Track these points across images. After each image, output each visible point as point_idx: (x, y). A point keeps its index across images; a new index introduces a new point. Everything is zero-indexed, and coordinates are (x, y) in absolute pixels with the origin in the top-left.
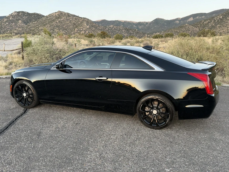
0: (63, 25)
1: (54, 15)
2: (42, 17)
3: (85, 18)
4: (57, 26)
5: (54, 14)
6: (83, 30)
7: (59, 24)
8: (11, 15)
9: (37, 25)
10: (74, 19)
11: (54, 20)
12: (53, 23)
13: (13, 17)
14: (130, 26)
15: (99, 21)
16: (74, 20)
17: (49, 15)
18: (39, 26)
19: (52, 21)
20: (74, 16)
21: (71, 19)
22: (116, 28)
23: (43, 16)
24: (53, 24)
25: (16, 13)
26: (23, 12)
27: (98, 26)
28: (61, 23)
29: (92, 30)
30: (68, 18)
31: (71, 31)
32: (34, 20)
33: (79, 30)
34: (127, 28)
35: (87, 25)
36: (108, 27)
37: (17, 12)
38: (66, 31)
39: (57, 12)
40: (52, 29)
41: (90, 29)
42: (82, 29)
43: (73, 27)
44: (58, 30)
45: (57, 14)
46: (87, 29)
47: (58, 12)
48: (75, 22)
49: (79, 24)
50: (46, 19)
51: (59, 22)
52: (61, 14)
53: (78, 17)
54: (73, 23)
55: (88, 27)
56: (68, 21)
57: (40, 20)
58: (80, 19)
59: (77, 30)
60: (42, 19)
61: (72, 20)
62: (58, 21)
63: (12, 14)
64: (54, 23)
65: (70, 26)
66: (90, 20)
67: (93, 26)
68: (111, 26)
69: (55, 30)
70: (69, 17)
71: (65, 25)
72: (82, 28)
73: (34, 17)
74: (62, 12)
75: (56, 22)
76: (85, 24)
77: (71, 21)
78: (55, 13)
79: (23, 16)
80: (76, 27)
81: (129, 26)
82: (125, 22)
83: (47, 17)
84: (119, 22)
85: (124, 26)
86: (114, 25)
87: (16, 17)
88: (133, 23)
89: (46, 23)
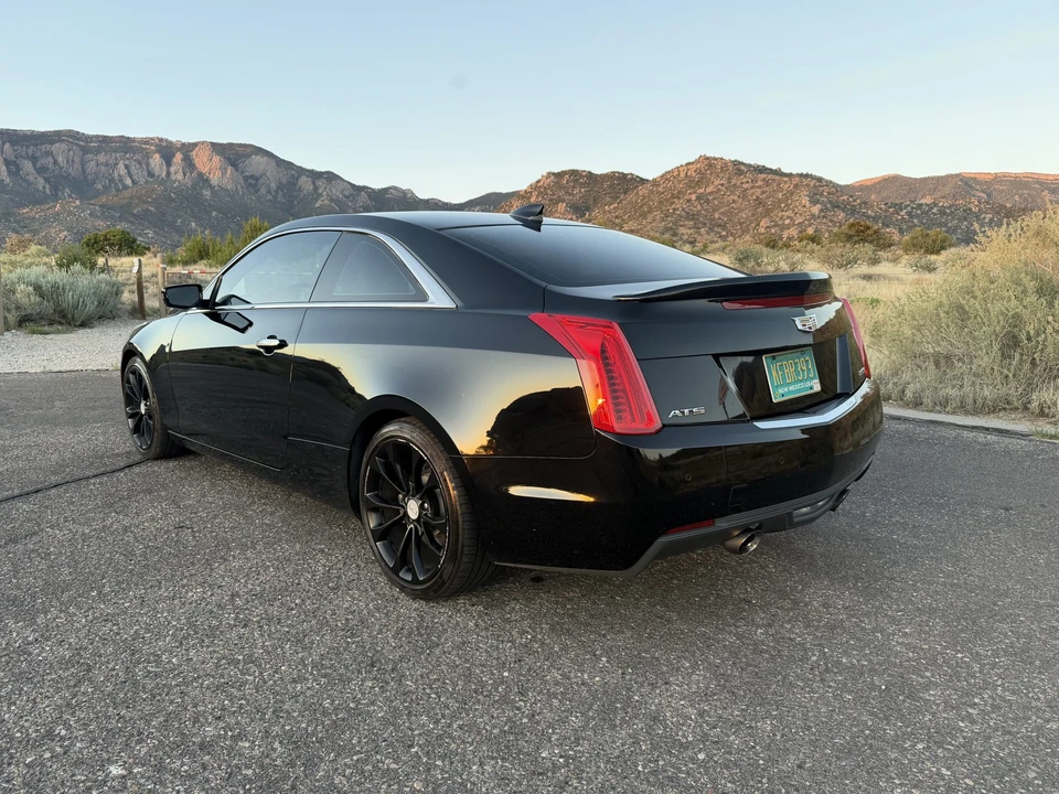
0: (714, 211)
1: (682, 175)
2: (636, 187)
3: (807, 176)
4: (690, 216)
5: (681, 169)
6: (794, 225)
7: (699, 207)
8: (536, 186)
9: (617, 217)
10: (760, 183)
11: (679, 192)
12: (673, 206)
13: (540, 193)
14: (1021, 196)
15: (869, 183)
16: (759, 187)
17: (662, 177)
18: (623, 220)
19: (673, 196)
20: (763, 170)
21: (747, 182)
22: (948, 208)
23: (643, 181)
24: (674, 209)
25: (552, 177)
26: (574, 173)
27: (860, 205)
28: (707, 201)
29: (831, 221)
30: (733, 182)
31: (743, 232)
32: (608, 199)
33: (775, 226)
34: (1009, 206)
35: (814, 202)
36: (906, 207)
37: (554, 174)
38: (724, 233)
39: (693, 163)
40: (671, 228)
41: (824, 217)
42: (787, 222)
43: (753, 215)
44: (689, 232)
45: (693, 167)
46: (809, 220)
47: (697, 161)
48: (764, 192)
49: (780, 201)
50: (652, 192)
51: (698, 198)
52: (709, 167)
53: (777, 172)
54: (755, 200)
55: (816, 209)
56: (732, 193)
57: (631, 196)
58: (786, 179)
59: (768, 227)
60: (637, 193)
61: (752, 187)
62: (693, 197)
63: (538, 182)
64: (678, 204)
65: (741, 211)
66: (827, 181)
67: (838, 207)
68: (923, 201)
69: (682, 230)
70: (740, 175)
71: (722, 210)
72: (789, 217)
73: (609, 187)
74: (715, 159)
75: (689, 201)
76: (805, 201)
77: (747, 189)
78: (688, 164)
79: (574, 187)
80: (767, 213)
81: (1017, 198)
82: (999, 179)
83: (655, 183)
84: (966, 184)
85: (989, 195)
86: (937, 195)
87: (549, 192)
88: (1037, 183)
89: (650, 207)
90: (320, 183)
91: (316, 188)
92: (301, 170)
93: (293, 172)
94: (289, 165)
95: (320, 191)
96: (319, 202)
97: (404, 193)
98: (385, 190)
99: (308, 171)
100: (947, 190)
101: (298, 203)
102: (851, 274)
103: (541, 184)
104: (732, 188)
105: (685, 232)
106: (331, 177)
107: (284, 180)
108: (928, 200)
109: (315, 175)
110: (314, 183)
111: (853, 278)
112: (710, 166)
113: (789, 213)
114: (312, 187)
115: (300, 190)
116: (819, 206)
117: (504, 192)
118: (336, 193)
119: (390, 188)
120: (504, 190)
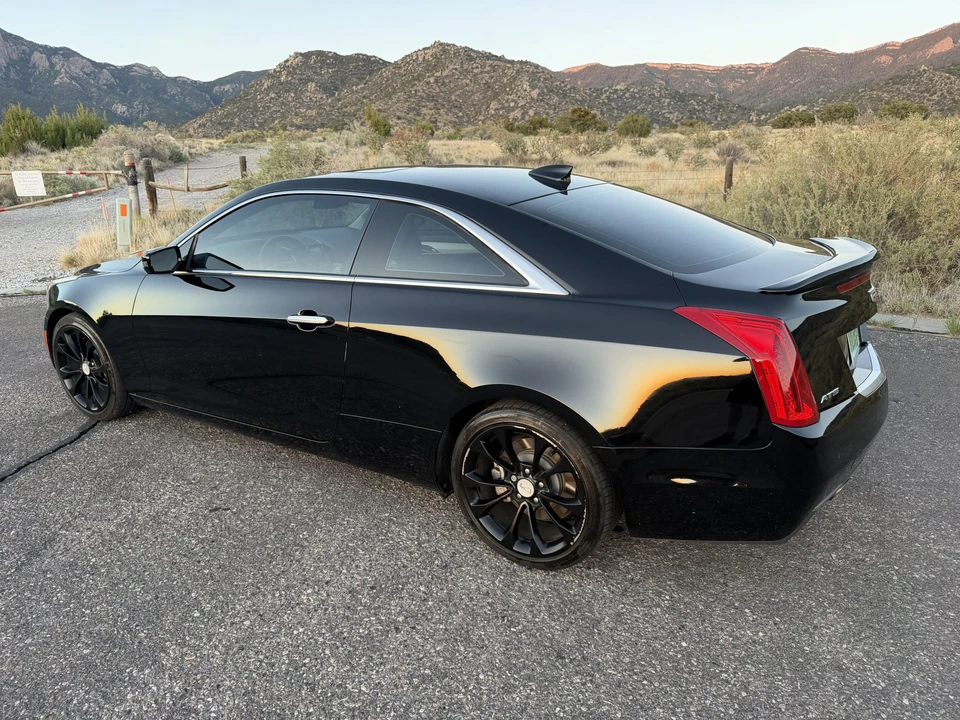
0: (451, 93)
1: (421, 59)
2: (380, 69)
3: (526, 62)
4: (431, 98)
5: (419, 53)
6: (518, 107)
7: (437, 89)
8: (284, 66)
9: (364, 97)
10: (488, 68)
11: (419, 75)
12: (415, 88)
13: (289, 73)
14: (690, 83)
15: (576, 70)
16: (488, 72)
17: (402, 60)
18: (370, 100)
19: (414, 79)
20: (489, 56)
21: (477, 67)
22: (637, 93)
23: (385, 64)
24: (416, 91)
25: (300, 57)
26: (320, 53)
27: (570, 89)
28: (444, 84)
29: (548, 104)
30: (465, 67)
31: (477, 113)
32: (355, 80)
33: (502, 108)
34: (681, 91)
35: (533, 87)
36: (606, 91)
37: (301, 54)
38: (461, 114)
39: (429, 48)
40: (414, 108)
41: (542, 100)
42: (512, 104)
43: (484, 98)
44: (431, 112)
45: (430, 52)
46: (530, 103)
47: (433, 47)
48: (491, 77)
49: (505, 85)
50: (394, 73)
51: (436, 81)
52: (443, 53)
53: (501, 59)
54: (485, 84)
55: (535, 93)
56: (465, 77)
57: (376, 78)
58: (509, 65)
59: (496, 109)
60: (381, 74)
61: (482, 72)
62: (432, 80)
63: (287, 61)
64: (420, 86)
65: (473, 93)
66: (542, 68)
67: (552, 91)
68: (618, 87)
69: (424, 111)
70: (471, 60)
71: (457, 93)
72: (513, 101)
73: (355, 68)
74: (448, 45)
75: (428, 83)
76: (526, 86)
77: (476, 74)
78: (424, 49)
79: (321, 68)
80: (495, 96)
81: (687, 85)
82: (674, 69)
83: (396, 65)
84: (650, 72)
85: (667, 82)
86: (630, 81)
87: (298, 72)
88: (702, 72)
89: (394, 88)
90: (55, 59)
91: (52, 66)
92: (33, 47)
93: (24, 47)
94: (17, 40)
95: (58, 68)
96: (58, 80)
97: (150, 71)
98: (129, 68)
99: (41, 46)
100: (636, 78)
101: (35, 81)
102: (598, 161)
103: (289, 63)
104: (465, 72)
105: (426, 112)
106: (67, 54)
107: (15, 57)
108: (621, 87)
109: (50, 52)
110: (49, 59)
111: (602, 164)
112: (444, 51)
113: (513, 97)
114: (47, 64)
115: (34, 66)
116: (537, 91)
117: (253, 71)
118: (76, 70)
119: (134, 66)
120: (253, 70)
